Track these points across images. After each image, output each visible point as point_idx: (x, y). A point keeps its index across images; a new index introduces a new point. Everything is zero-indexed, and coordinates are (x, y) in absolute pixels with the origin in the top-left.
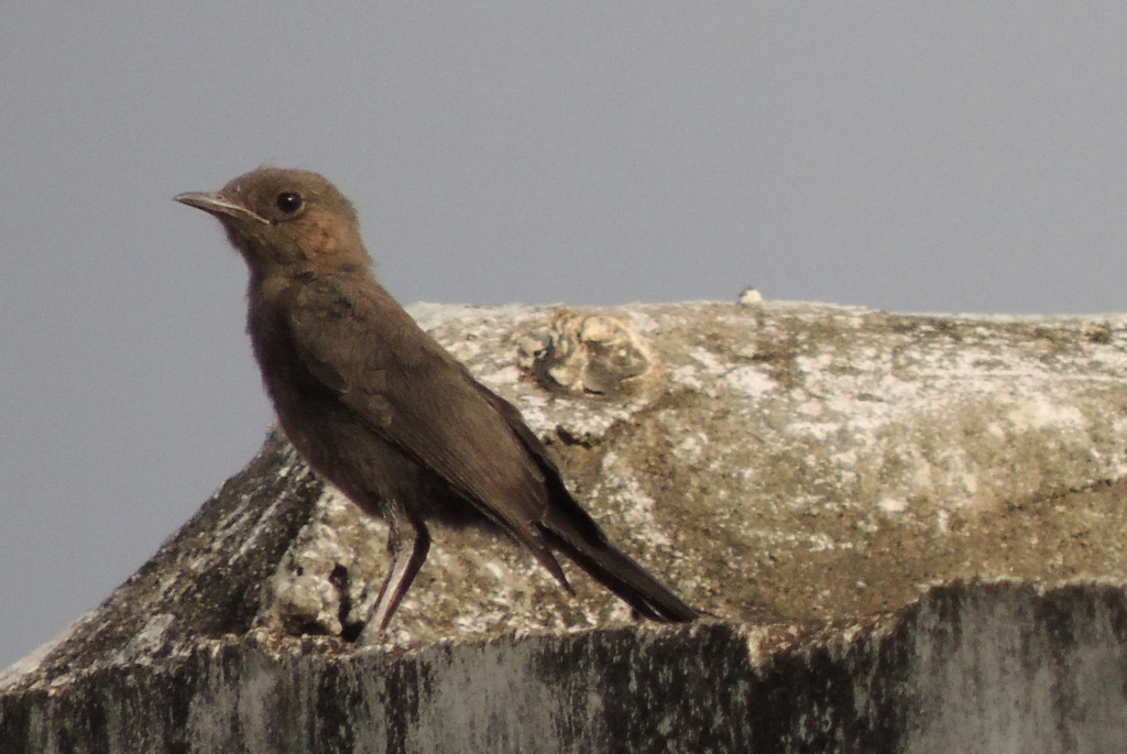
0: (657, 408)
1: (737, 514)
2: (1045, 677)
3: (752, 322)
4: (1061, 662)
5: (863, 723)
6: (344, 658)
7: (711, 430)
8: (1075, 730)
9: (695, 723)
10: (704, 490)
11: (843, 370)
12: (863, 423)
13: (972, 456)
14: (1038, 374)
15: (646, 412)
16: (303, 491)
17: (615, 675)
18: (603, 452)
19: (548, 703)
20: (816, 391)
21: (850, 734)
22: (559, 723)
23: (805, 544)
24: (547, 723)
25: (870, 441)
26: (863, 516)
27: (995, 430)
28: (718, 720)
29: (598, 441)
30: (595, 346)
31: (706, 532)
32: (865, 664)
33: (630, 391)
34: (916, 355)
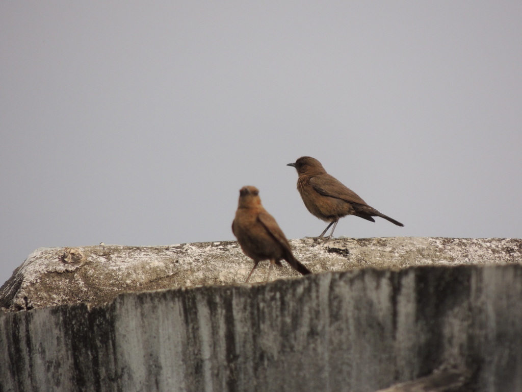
0: (84, 265)
1: (100, 284)
2: (139, 310)
3: (102, 249)
4: (141, 306)
5: (108, 320)
6: (18, 312)
7: (94, 269)
8: (145, 320)
9: (79, 321)
10: (93, 280)
11: (119, 257)
12: (123, 266)
13: (143, 272)
14: (155, 256)
15: (82, 266)
16: (19, 283)
17: (65, 313)
18: (74, 274)
19: (53, 319)
20: (114, 261)
21: (106, 323)
22: (55, 323)
23: (113, 289)
24: (53, 324)
25: (124, 270)
26: (123, 284)
27: (148, 267)
28: (83, 321)
29: (74, 272)
30: (73, 254)
31: (94, 288)
32: (108, 309)
33: (80, 262)
34: (133, 254)
